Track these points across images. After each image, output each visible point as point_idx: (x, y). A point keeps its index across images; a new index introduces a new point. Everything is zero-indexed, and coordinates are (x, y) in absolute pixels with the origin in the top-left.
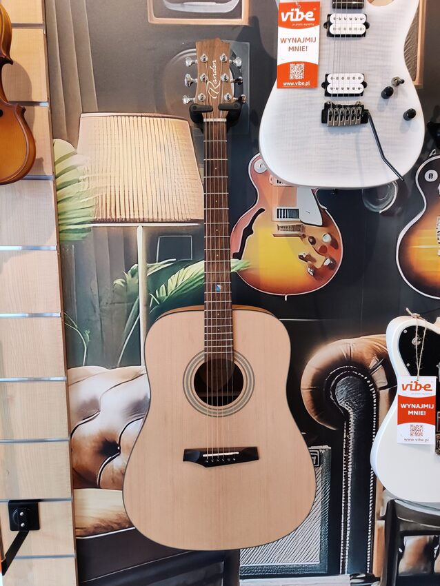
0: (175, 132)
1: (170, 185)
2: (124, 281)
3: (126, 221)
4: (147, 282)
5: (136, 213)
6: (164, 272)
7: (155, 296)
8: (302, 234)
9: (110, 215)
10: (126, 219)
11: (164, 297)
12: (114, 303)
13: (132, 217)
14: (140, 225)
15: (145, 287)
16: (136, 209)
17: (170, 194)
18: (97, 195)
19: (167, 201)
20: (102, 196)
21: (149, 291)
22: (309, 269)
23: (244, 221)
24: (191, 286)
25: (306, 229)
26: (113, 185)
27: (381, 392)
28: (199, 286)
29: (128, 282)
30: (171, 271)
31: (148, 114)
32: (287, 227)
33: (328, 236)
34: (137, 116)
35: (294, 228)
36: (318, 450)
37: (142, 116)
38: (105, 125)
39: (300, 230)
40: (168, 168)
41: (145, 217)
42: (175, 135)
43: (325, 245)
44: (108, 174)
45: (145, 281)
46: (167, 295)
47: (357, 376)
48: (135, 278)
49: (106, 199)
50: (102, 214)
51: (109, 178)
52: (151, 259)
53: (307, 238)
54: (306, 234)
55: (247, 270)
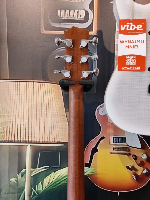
0: (52, 91)
1: (48, 121)
2: (16, 179)
3: (20, 142)
4: (31, 181)
5: (27, 137)
6: (42, 174)
7: (35, 190)
8: (128, 153)
9: (11, 138)
10: (20, 141)
11: (41, 191)
12: (10, 193)
13: (24, 140)
14: (29, 145)
15: (29, 184)
16: (27, 135)
17: (48, 127)
18: (4, 126)
19: (46, 131)
20: (7, 127)
21: (31, 186)
22: (133, 176)
23: (92, 144)
24: (58, 184)
25: (131, 150)
26: (14, 120)
28: (63, 184)
29: (19, 180)
30: (46, 173)
31: (37, 81)
32: (119, 148)
33: (145, 155)
34: (31, 82)
35: (123, 149)
37: (34, 82)
38: (12, 86)
39: (127, 150)
40: (48, 111)
41: (32, 140)
42: (53, 93)
43: (143, 160)
44: (12, 114)
45: (29, 180)
46: (42, 189)
48: (23, 177)
49: (10, 128)
50: (7, 137)
51: (12, 117)
52: (34, 166)
53: (132, 156)
54: (131, 153)
55: (93, 174)
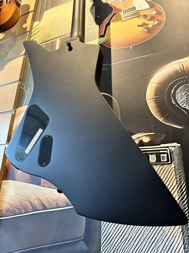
3: (53, 39)
5: (58, 35)
9: (48, 39)
13: (56, 37)
14: (59, 38)
18: (44, 34)
22: (144, 30)
23: (106, 21)
25: (140, 13)
32: (129, 16)
33: (154, 11)
35: (133, 15)
36: (168, 147)
38: (52, 11)
41: (61, 35)
43: (153, 15)
49: (47, 34)
50: (45, 40)
51: (50, 27)
53: (141, 16)
54: (141, 15)
55: (107, 41)
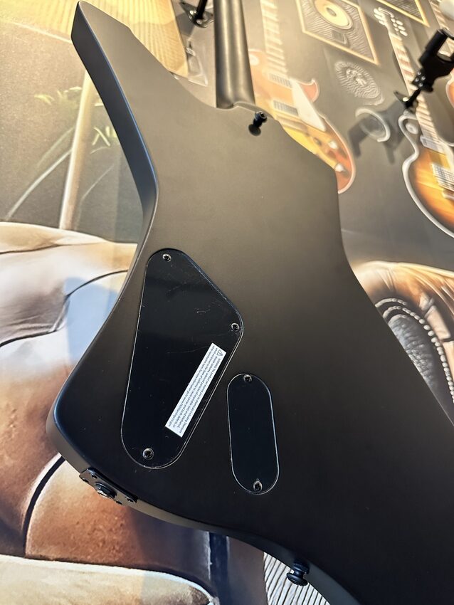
2: (53, 100)
7: (105, 135)
8: (305, 131)
15: (88, 117)
25: (310, 130)
27: (446, 345)
29: (60, 103)
39: (302, 127)
47: (408, 315)
48: (74, 102)
54: (310, 134)
